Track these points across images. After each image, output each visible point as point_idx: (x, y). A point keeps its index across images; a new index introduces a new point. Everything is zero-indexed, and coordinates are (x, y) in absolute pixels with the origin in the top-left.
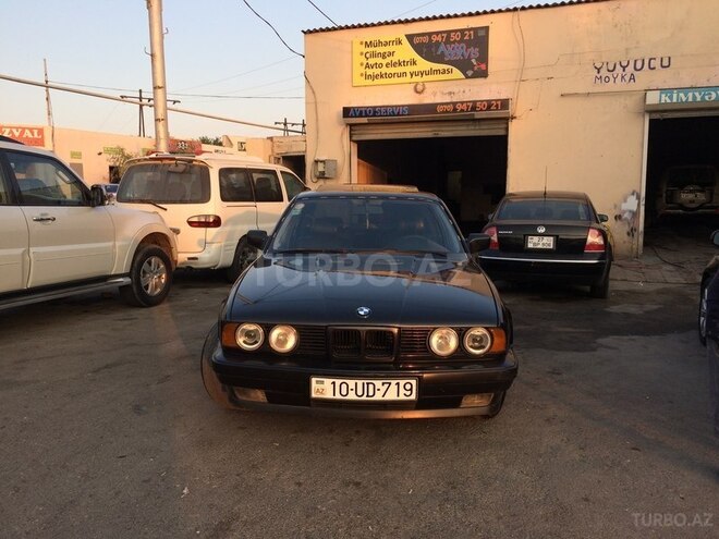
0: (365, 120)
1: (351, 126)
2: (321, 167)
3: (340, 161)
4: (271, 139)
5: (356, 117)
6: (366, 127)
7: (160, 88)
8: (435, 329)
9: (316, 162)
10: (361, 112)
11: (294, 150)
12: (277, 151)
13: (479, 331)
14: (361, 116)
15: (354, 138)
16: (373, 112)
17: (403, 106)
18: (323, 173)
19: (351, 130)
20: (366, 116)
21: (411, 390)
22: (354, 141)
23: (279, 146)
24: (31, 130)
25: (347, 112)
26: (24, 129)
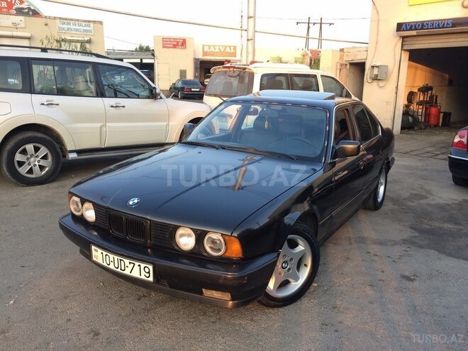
0: (414, 33)
1: (403, 37)
2: (376, 71)
3: (391, 66)
4: (342, 50)
5: (407, 30)
6: (416, 39)
7: (251, 17)
8: (180, 226)
9: (373, 67)
10: (412, 26)
11: (358, 58)
12: (346, 58)
13: (216, 236)
14: (411, 29)
15: (405, 48)
16: (422, 25)
17: (448, 20)
18: (377, 76)
19: (403, 41)
20: (416, 29)
21: (149, 273)
22: (405, 50)
23: (347, 55)
24: (230, 47)
25: (400, 27)
26: (226, 46)
